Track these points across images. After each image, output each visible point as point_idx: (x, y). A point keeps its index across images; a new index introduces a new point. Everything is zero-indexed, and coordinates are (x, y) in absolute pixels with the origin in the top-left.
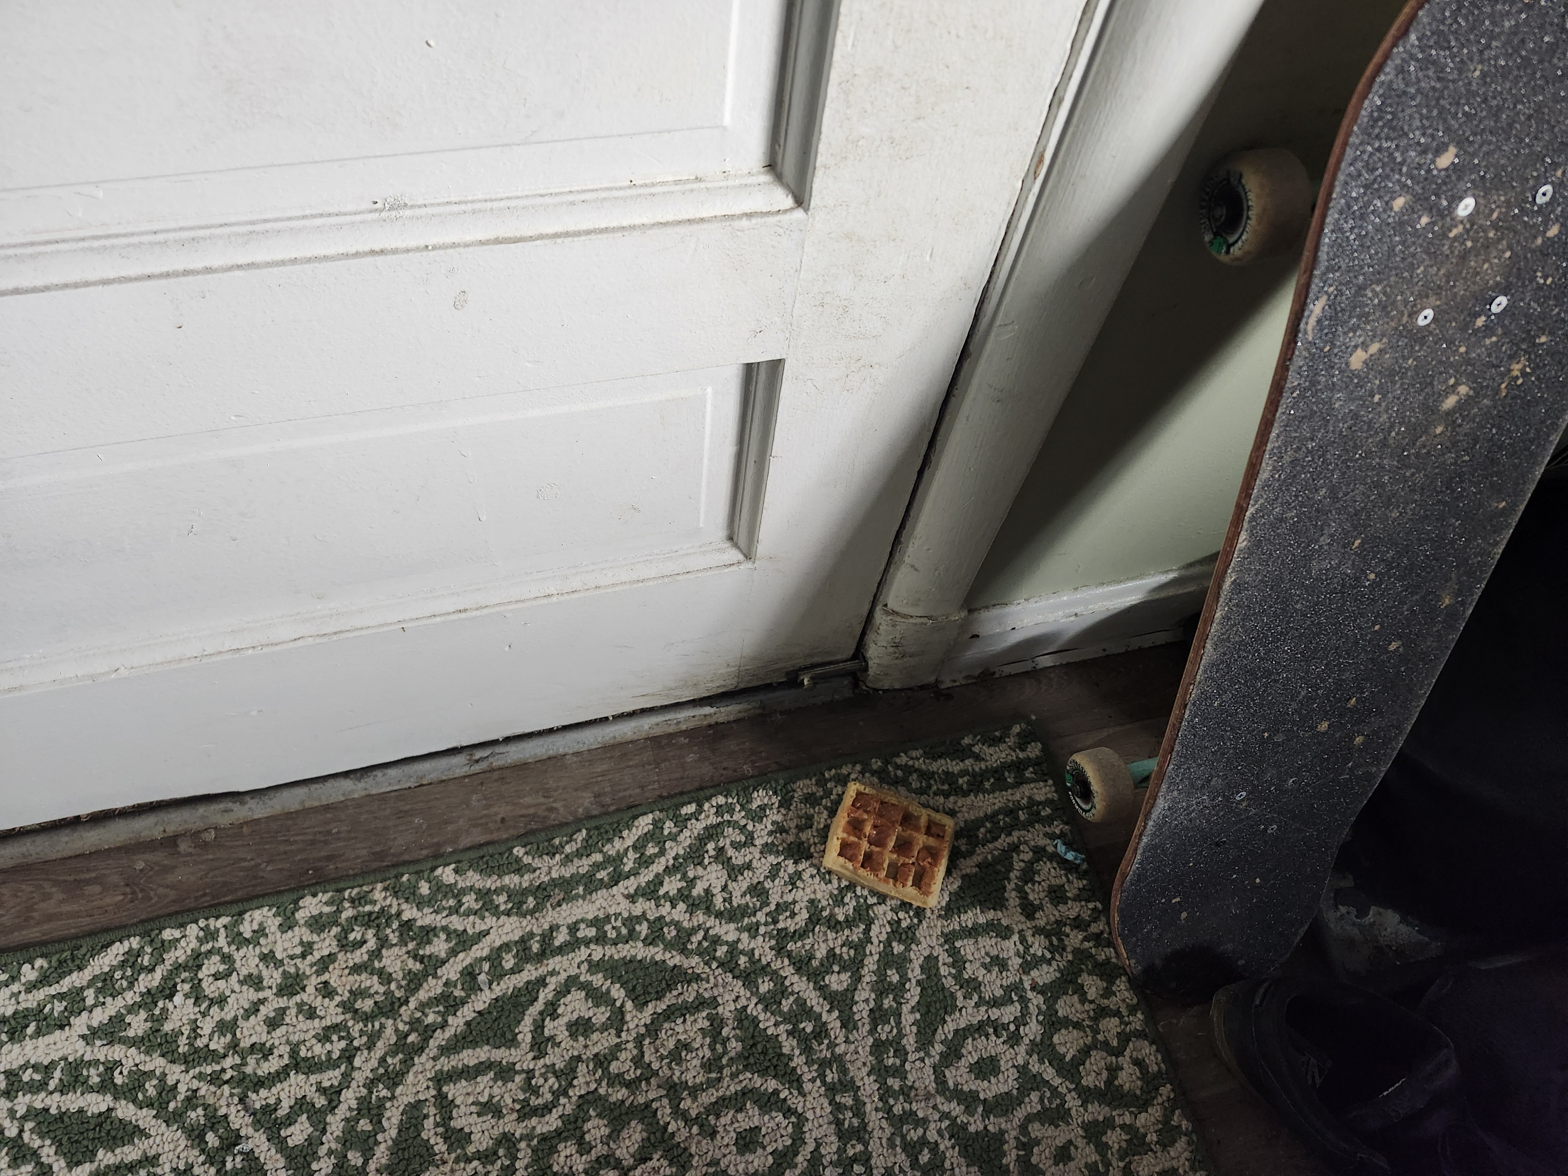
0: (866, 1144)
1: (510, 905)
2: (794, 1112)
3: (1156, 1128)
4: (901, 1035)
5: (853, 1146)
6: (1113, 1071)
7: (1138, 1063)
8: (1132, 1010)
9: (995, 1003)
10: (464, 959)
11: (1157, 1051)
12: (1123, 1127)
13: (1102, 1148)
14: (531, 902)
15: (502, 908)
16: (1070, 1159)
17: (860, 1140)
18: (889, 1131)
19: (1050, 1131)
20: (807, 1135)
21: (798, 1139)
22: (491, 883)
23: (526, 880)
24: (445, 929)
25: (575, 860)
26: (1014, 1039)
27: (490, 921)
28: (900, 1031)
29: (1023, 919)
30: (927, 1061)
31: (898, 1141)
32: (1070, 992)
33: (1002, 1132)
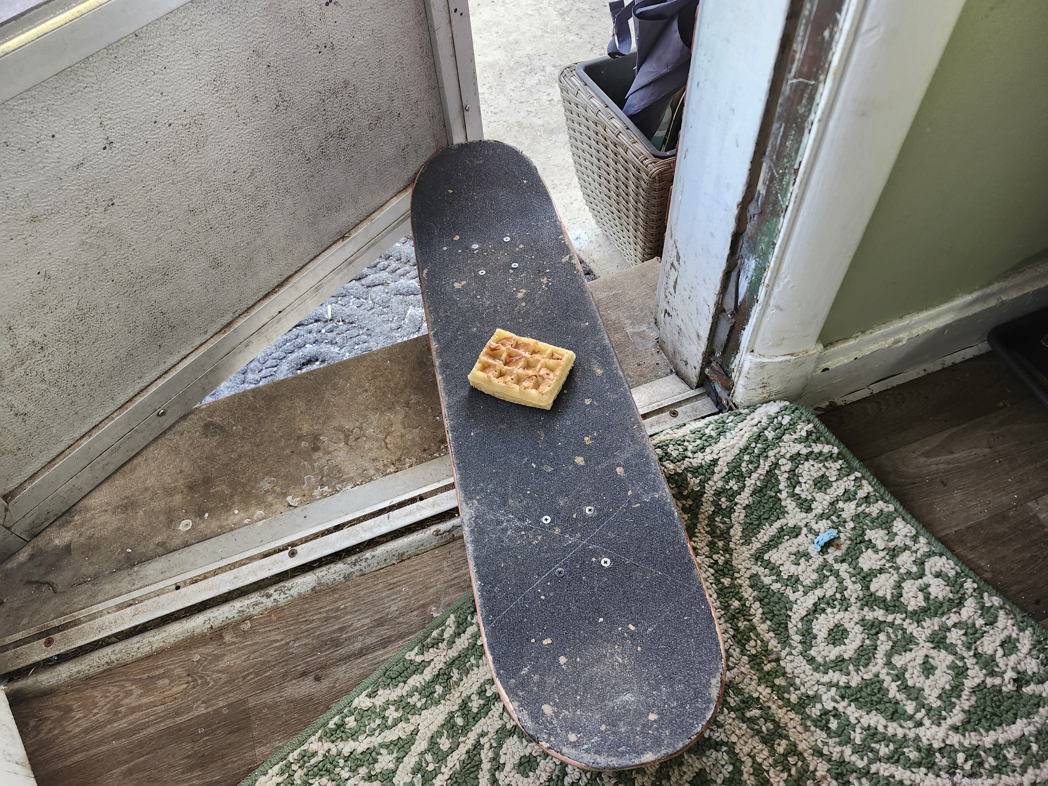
0: (787, 737)
1: (424, 700)
2: (723, 743)
3: (978, 614)
4: (765, 644)
5: (779, 745)
6: (924, 589)
7: (938, 575)
8: (915, 539)
9: (817, 584)
10: (411, 761)
11: (948, 559)
12: (955, 625)
13: (951, 649)
14: (439, 689)
15: (419, 705)
16: (933, 668)
17: (781, 737)
18: (798, 718)
19: (908, 656)
20: (741, 755)
21: (736, 761)
22: (401, 690)
23: (428, 674)
24: (381, 745)
25: (456, 640)
26: (845, 605)
27: (414, 719)
28: (762, 641)
29: (804, 515)
30: (793, 652)
31: (809, 723)
32: (864, 550)
33: (877, 675)
